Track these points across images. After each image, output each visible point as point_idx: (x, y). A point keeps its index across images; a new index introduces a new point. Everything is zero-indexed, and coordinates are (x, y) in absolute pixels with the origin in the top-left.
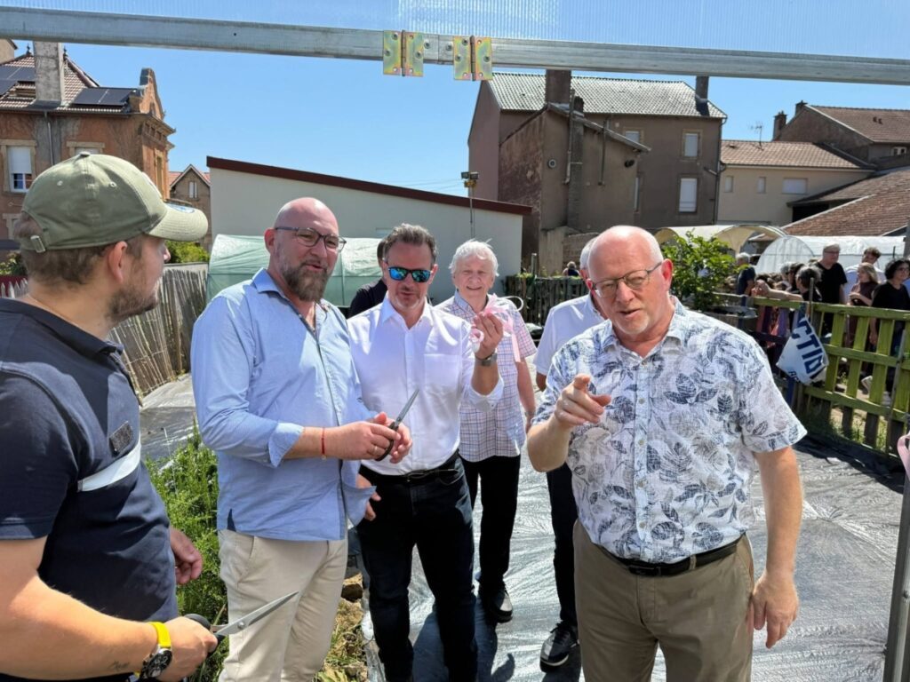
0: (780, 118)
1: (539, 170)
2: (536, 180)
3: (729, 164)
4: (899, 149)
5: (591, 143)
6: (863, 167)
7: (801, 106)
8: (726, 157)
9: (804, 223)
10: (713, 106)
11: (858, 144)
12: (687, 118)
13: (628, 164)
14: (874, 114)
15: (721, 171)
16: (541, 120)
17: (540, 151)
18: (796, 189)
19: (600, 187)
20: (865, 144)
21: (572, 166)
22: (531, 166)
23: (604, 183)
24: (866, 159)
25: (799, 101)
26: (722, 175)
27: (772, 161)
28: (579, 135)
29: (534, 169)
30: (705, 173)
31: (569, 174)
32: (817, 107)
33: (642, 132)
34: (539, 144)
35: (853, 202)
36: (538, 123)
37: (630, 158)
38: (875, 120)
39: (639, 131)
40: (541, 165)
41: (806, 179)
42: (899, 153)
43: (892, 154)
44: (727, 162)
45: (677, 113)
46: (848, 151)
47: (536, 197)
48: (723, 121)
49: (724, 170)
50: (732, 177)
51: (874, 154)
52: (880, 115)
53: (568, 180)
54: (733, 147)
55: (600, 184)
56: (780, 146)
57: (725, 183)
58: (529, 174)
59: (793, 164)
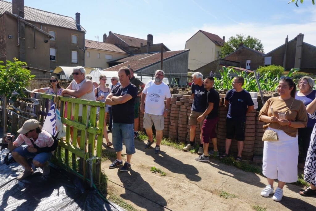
0: (105, 35)
1: (5, 39)
2: (4, 43)
3: (88, 48)
4: (136, 49)
5: (28, 31)
6: (127, 53)
7: (110, 33)
8: (87, 45)
9: (110, 68)
10: (82, 27)
11: (126, 46)
12: (72, 30)
13: (46, 42)
14: (130, 38)
15: (85, 50)
16: (4, 17)
17: (5, 31)
18: (109, 58)
19: (34, 49)
20: (128, 46)
21: (20, 38)
22: (2, 37)
23: (35, 47)
24: (128, 51)
25: (110, 31)
26: (86, 51)
27: (101, 48)
28: (22, 26)
29: (3, 39)
30: (80, 50)
31: (19, 42)
32: (115, 34)
33: (56, 32)
34: (4, 28)
35: (124, 63)
36: (3, 19)
37: (47, 39)
38: (130, 39)
39: (55, 31)
40: (5, 36)
41: (112, 55)
42: (136, 50)
43: (134, 50)
44: (87, 47)
45: (69, 27)
46: (123, 48)
47: (4, 51)
48: (85, 33)
49: (86, 49)
50: (89, 52)
51: (130, 49)
52: (131, 39)
53: (19, 45)
54: (89, 42)
55: (34, 48)
56: (104, 44)
57: (87, 54)
58: (1, 40)
59: (108, 50)
